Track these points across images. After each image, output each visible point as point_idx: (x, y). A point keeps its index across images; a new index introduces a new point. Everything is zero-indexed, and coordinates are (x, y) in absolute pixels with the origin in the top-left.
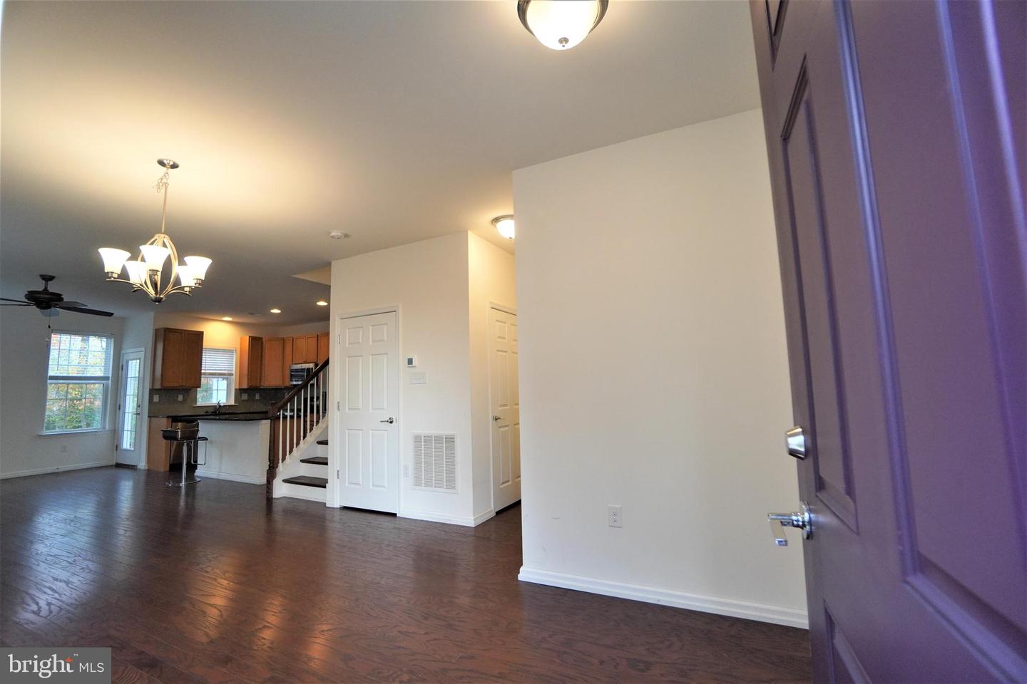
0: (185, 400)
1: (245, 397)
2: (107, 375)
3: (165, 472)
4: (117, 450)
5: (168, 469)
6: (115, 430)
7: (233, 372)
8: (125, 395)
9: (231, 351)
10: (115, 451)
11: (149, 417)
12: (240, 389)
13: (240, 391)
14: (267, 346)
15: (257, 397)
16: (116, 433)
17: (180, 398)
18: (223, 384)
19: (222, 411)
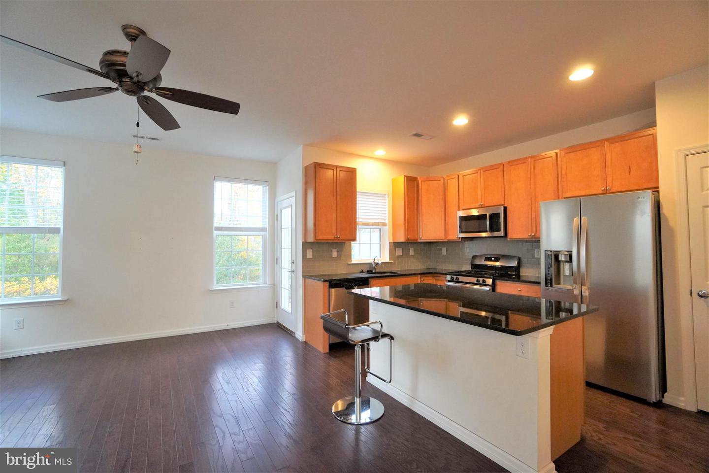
0: (339, 256)
1: (399, 252)
2: (264, 226)
3: (325, 353)
4: (277, 307)
5: (328, 351)
6: (274, 286)
7: (387, 221)
8: (281, 248)
9: (383, 195)
10: (276, 309)
11: (303, 277)
12: (394, 243)
13: (395, 245)
14: (423, 187)
15: (412, 252)
16: (275, 289)
17: (335, 253)
18: (376, 235)
19: (378, 270)
